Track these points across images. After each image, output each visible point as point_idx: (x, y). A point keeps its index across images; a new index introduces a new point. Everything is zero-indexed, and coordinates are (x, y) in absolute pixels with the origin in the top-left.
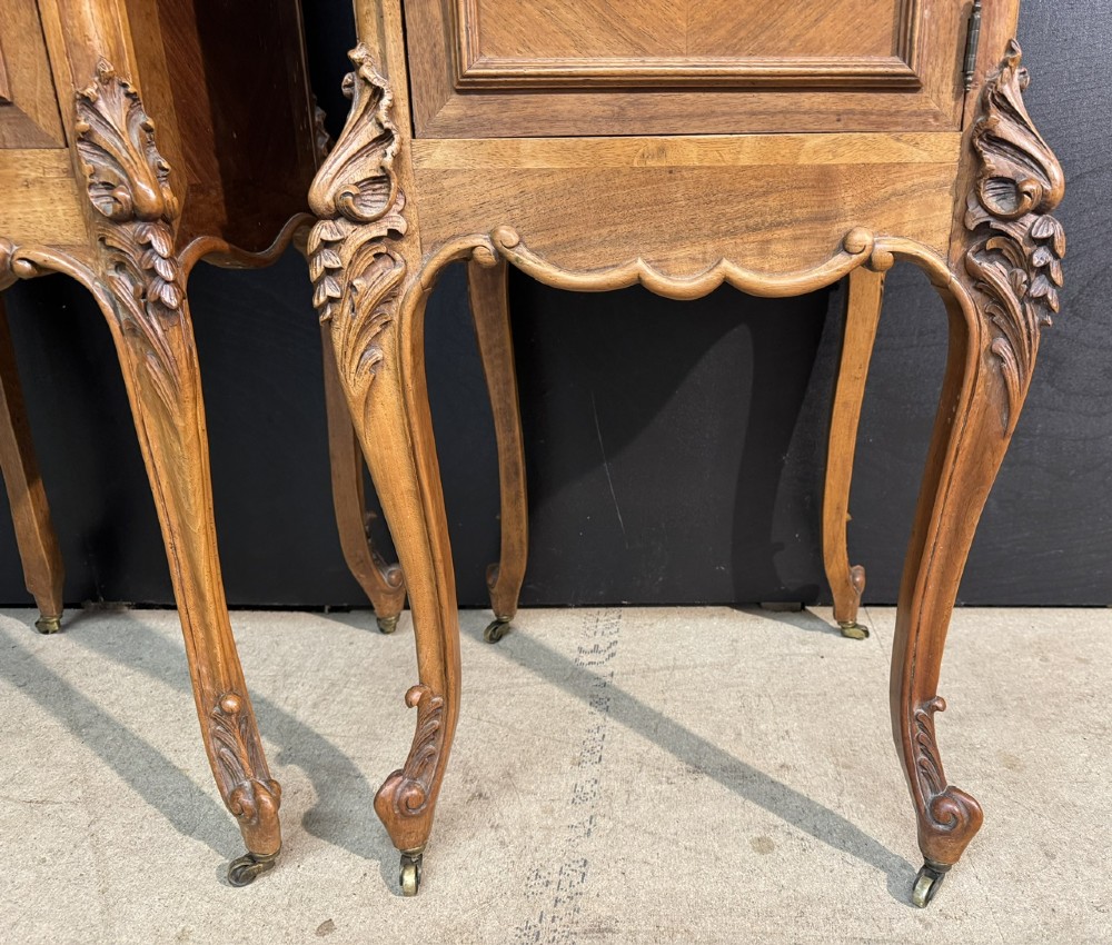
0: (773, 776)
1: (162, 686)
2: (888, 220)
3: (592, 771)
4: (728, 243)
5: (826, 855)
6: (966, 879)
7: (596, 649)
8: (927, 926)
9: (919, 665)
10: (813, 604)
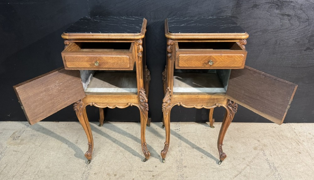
0: (203, 149)
1: (122, 135)
2: (219, 103)
3: (180, 148)
4: (204, 104)
5: (209, 158)
6: (225, 162)
7: (177, 129)
8: (220, 167)
9: (221, 141)
10: (207, 122)
